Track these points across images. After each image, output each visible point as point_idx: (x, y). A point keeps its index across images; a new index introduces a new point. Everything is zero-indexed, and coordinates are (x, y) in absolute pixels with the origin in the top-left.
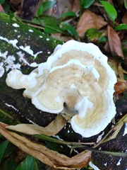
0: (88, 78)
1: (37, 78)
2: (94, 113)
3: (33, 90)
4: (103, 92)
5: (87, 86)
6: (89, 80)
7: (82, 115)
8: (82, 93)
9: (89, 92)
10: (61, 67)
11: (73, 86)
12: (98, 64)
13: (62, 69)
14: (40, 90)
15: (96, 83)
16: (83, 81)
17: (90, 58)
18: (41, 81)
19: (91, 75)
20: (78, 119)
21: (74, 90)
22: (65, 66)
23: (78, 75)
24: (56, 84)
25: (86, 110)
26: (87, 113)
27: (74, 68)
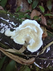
0: (33, 32)
1: (15, 33)
2: (35, 44)
3: (14, 36)
4: (38, 37)
5: (33, 35)
6: (33, 33)
7: (31, 45)
8: (31, 37)
9: (33, 37)
10: (24, 28)
11: (28, 35)
12: (37, 27)
13: (24, 29)
14: (16, 36)
15: (36, 34)
16: (31, 33)
17: (34, 25)
18: (17, 33)
19: (34, 31)
20: (30, 46)
21: (28, 36)
23: (30, 31)
24: (22, 34)
25: (32, 43)
26: (33, 44)
27: (28, 29)
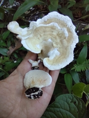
2: (59, 58)
4: (68, 46)
5: (58, 41)
6: (60, 37)
7: (52, 58)
8: (54, 45)
9: (59, 46)
10: (45, 25)
11: (50, 40)
12: (69, 31)
13: (45, 27)
14: (28, 37)
15: (65, 40)
16: (57, 37)
17: (64, 26)
18: (30, 33)
21: (50, 42)
22: (47, 25)
23: (55, 33)
24: (39, 36)
25: (54, 55)
26: (55, 58)
27: (53, 28)
